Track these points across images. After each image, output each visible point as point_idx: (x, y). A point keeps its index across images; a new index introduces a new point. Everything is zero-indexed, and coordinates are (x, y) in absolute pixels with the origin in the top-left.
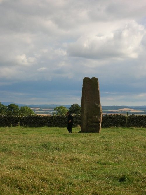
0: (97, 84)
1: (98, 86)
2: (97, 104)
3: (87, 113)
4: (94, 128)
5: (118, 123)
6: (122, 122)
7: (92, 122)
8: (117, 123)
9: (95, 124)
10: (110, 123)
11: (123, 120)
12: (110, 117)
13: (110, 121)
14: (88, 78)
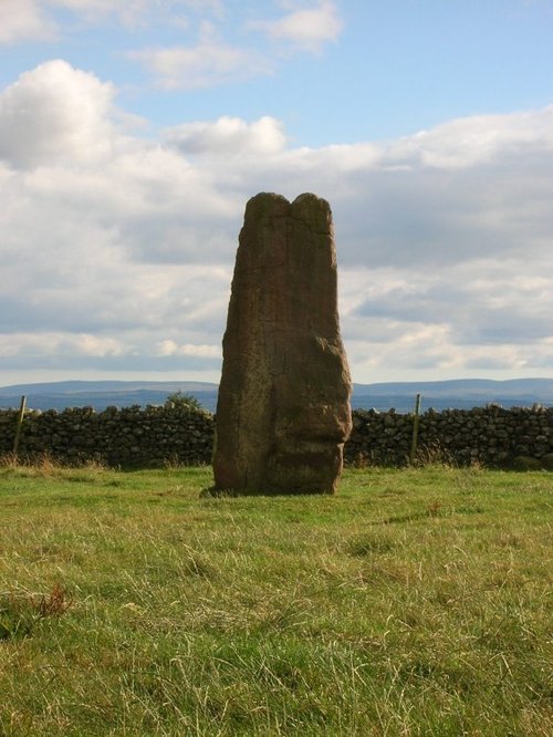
0: (328, 233)
1: (329, 242)
2: (322, 342)
3: (273, 389)
4: (306, 472)
5: (172, 446)
6: (194, 441)
7: (301, 436)
8: (165, 445)
9: (314, 448)
10: (129, 448)
11: (198, 433)
12: (130, 416)
13: (130, 436)
14: (280, 200)
